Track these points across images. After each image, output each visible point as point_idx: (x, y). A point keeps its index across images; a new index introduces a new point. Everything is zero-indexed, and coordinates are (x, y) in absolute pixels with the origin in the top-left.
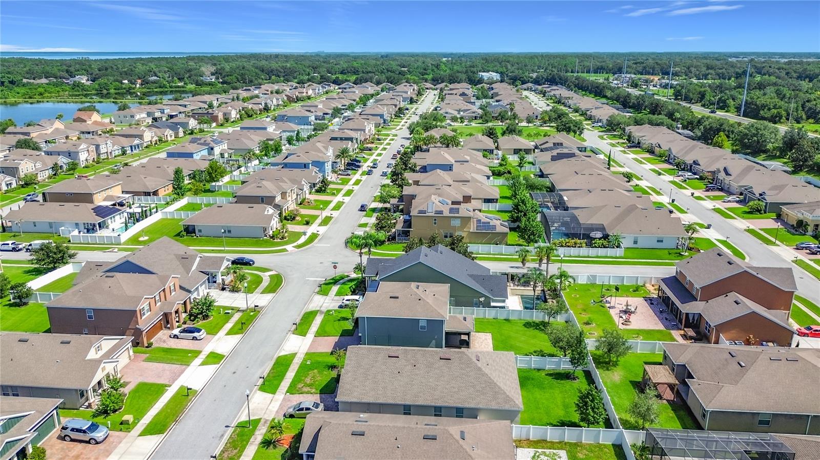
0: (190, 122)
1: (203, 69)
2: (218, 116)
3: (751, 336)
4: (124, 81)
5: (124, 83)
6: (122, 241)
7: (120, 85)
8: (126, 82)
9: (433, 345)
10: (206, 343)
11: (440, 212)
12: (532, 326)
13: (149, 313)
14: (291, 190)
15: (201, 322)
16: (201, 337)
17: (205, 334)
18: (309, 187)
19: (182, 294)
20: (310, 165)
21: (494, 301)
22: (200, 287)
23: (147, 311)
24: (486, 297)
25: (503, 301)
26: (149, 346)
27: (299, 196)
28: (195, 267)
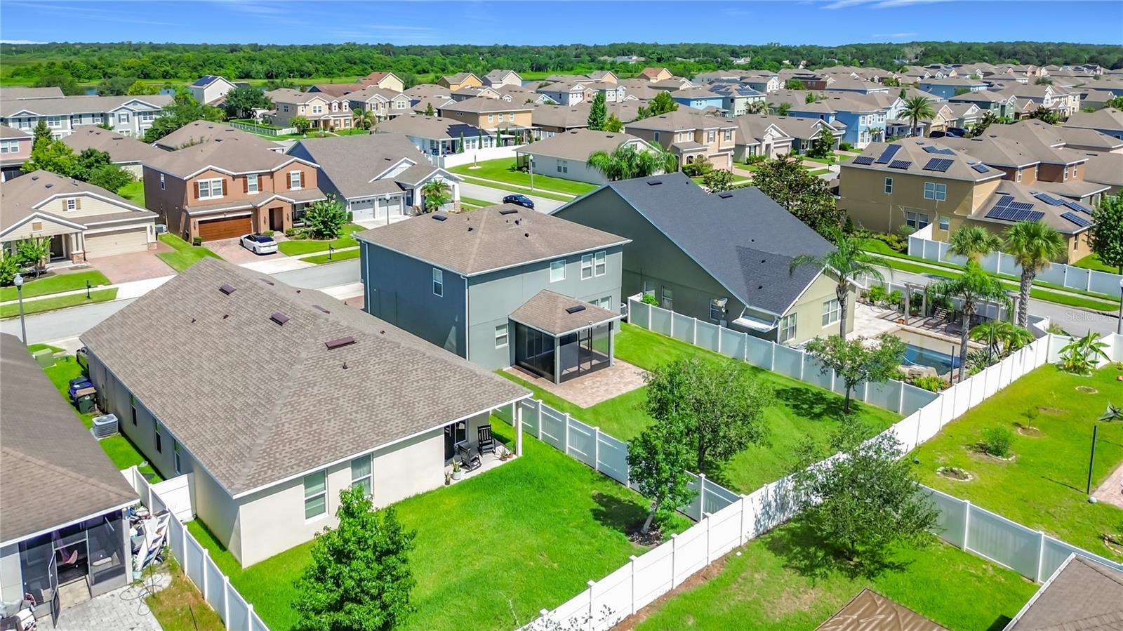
0: (769, 84)
4: (784, 62)
6: (447, 166)
8: (787, 62)
9: (452, 338)
10: (257, 260)
11: (905, 165)
12: (796, 399)
13: (221, 196)
14: (720, 131)
15: (308, 240)
16: (263, 250)
17: (274, 248)
18: (790, 144)
19: (315, 196)
20: (832, 119)
21: (750, 314)
22: (377, 203)
23: (216, 191)
24: (732, 300)
25: (770, 320)
26: (197, 243)
27: (747, 149)
28: (393, 175)
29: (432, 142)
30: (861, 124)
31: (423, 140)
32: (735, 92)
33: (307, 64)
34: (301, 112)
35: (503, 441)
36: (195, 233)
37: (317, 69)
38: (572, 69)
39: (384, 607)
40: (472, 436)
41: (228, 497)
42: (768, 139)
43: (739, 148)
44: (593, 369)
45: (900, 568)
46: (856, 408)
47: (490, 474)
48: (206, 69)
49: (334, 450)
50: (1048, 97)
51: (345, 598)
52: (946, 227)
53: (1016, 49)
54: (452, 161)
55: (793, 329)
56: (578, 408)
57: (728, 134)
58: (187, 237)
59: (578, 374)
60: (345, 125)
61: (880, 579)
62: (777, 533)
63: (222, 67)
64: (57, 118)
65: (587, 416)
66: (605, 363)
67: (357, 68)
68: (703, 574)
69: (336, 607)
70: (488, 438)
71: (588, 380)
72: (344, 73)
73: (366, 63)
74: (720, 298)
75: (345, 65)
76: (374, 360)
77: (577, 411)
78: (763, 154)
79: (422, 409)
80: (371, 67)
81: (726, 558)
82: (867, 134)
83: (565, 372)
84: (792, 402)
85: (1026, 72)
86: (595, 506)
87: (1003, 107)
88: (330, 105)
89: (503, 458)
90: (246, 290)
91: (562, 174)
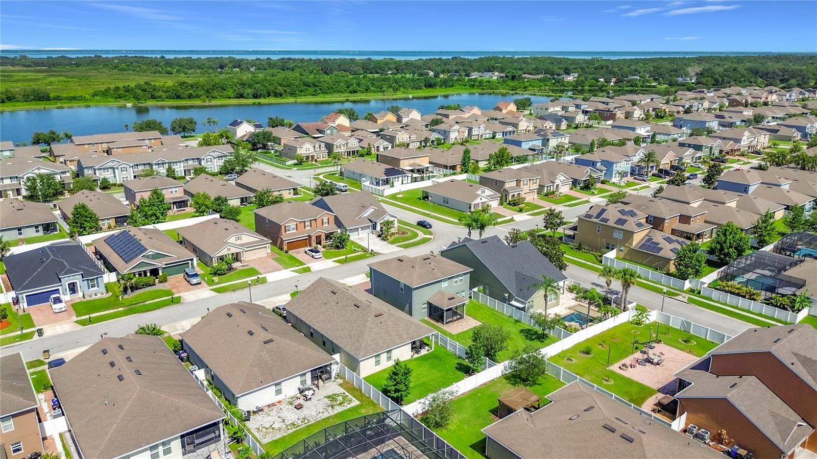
0: (578, 117)
1: (689, 69)
2: (616, 114)
3: (724, 432)
4: (600, 80)
5: (599, 81)
6: (385, 195)
7: (595, 82)
8: (602, 80)
9: (407, 307)
10: (315, 262)
11: (606, 220)
12: (527, 333)
13: (295, 231)
14: (530, 180)
15: (333, 250)
16: (317, 257)
17: (321, 256)
18: (571, 183)
19: (333, 228)
20: (599, 164)
21: (516, 300)
22: (360, 229)
23: (293, 229)
24: (510, 294)
25: (523, 303)
26: (287, 252)
27: (546, 188)
28: (366, 215)
29: (376, 179)
30: (614, 168)
31: (371, 177)
32: (550, 135)
33: (279, 88)
34: (299, 152)
35: (428, 345)
36: (285, 248)
37: (285, 91)
38: (452, 86)
39: (406, 385)
40: (418, 344)
41: (358, 360)
42: (557, 182)
43: (541, 187)
44: (457, 319)
45: (540, 385)
46: (547, 337)
47: (425, 355)
48: (215, 92)
49: (382, 348)
50: (744, 138)
51: (397, 383)
52: (622, 251)
53: (768, 70)
54: (388, 191)
55: (532, 306)
56: (451, 334)
57: (535, 181)
58: (281, 249)
59: (452, 321)
60: (323, 157)
61: (533, 387)
62: (508, 375)
63: (225, 90)
64: (176, 162)
65: (455, 337)
66: (462, 317)
67: (311, 90)
68: (485, 384)
69: (395, 385)
70: (423, 344)
71: (455, 324)
72: (303, 93)
73: (316, 86)
74: (507, 293)
75: (303, 88)
76: (389, 321)
77: (451, 336)
78: (555, 190)
79: (405, 336)
80: (320, 89)
81: (492, 380)
82: (617, 175)
83: (448, 321)
84: (526, 334)
85: (761, 98)
86: (456, 366)
87: (711, 148)
88: (314, 147)
89: (428, 351)
90: (341, 293)
91: (446, 204)
